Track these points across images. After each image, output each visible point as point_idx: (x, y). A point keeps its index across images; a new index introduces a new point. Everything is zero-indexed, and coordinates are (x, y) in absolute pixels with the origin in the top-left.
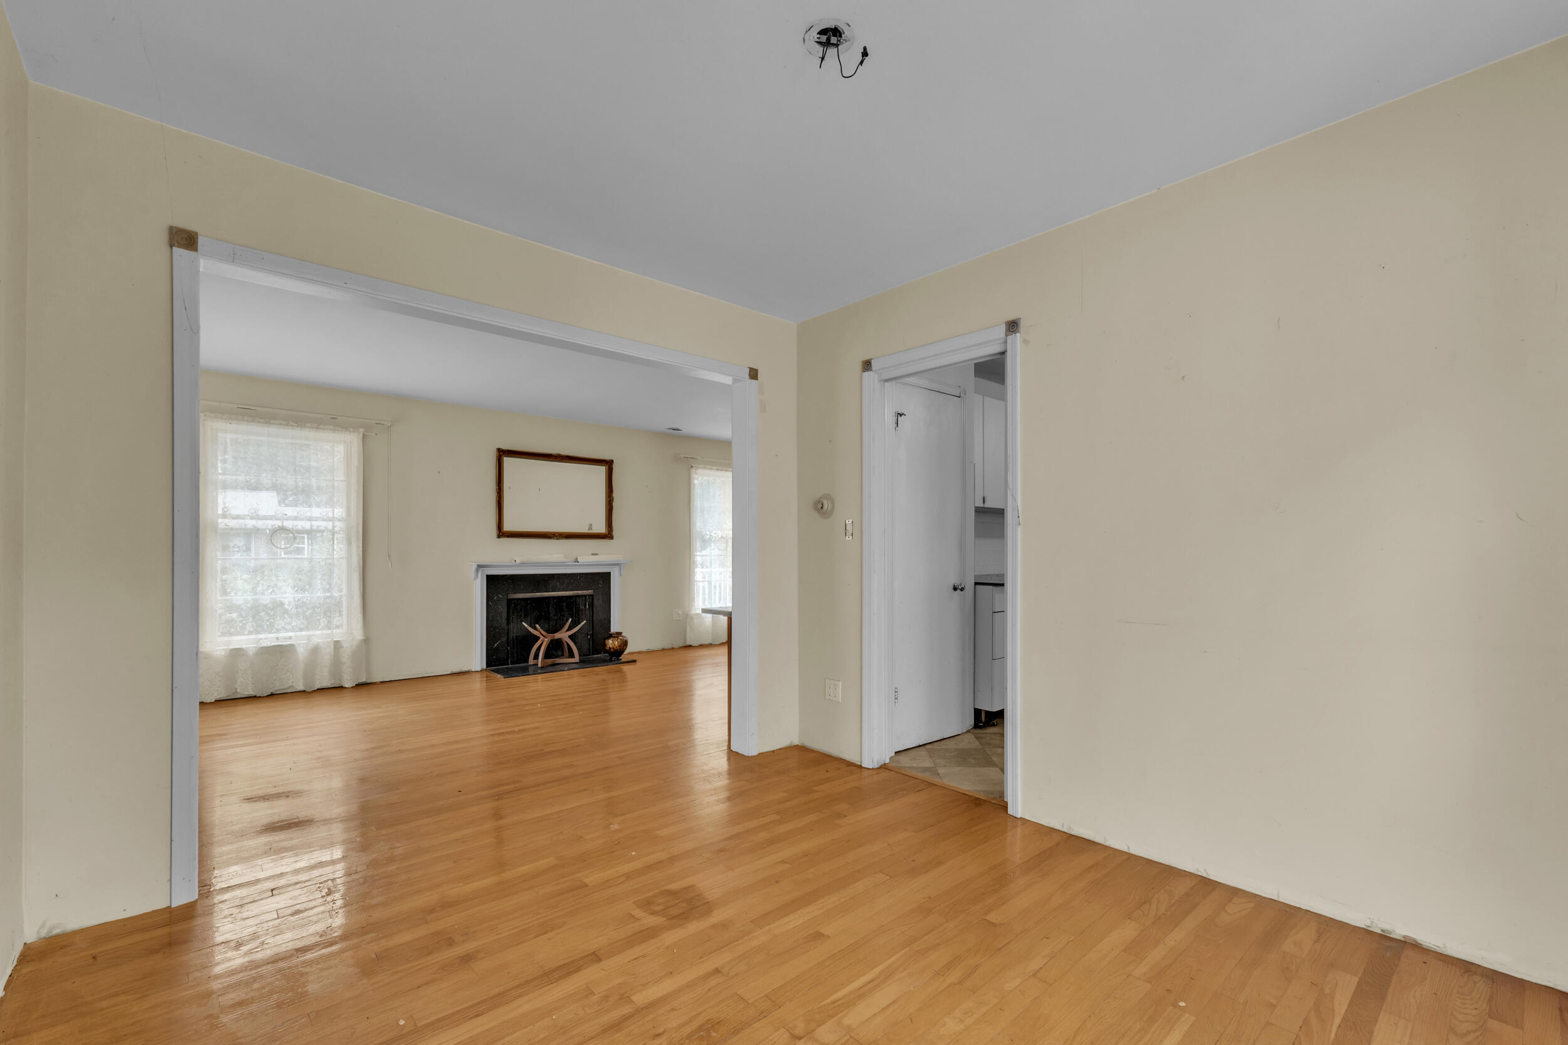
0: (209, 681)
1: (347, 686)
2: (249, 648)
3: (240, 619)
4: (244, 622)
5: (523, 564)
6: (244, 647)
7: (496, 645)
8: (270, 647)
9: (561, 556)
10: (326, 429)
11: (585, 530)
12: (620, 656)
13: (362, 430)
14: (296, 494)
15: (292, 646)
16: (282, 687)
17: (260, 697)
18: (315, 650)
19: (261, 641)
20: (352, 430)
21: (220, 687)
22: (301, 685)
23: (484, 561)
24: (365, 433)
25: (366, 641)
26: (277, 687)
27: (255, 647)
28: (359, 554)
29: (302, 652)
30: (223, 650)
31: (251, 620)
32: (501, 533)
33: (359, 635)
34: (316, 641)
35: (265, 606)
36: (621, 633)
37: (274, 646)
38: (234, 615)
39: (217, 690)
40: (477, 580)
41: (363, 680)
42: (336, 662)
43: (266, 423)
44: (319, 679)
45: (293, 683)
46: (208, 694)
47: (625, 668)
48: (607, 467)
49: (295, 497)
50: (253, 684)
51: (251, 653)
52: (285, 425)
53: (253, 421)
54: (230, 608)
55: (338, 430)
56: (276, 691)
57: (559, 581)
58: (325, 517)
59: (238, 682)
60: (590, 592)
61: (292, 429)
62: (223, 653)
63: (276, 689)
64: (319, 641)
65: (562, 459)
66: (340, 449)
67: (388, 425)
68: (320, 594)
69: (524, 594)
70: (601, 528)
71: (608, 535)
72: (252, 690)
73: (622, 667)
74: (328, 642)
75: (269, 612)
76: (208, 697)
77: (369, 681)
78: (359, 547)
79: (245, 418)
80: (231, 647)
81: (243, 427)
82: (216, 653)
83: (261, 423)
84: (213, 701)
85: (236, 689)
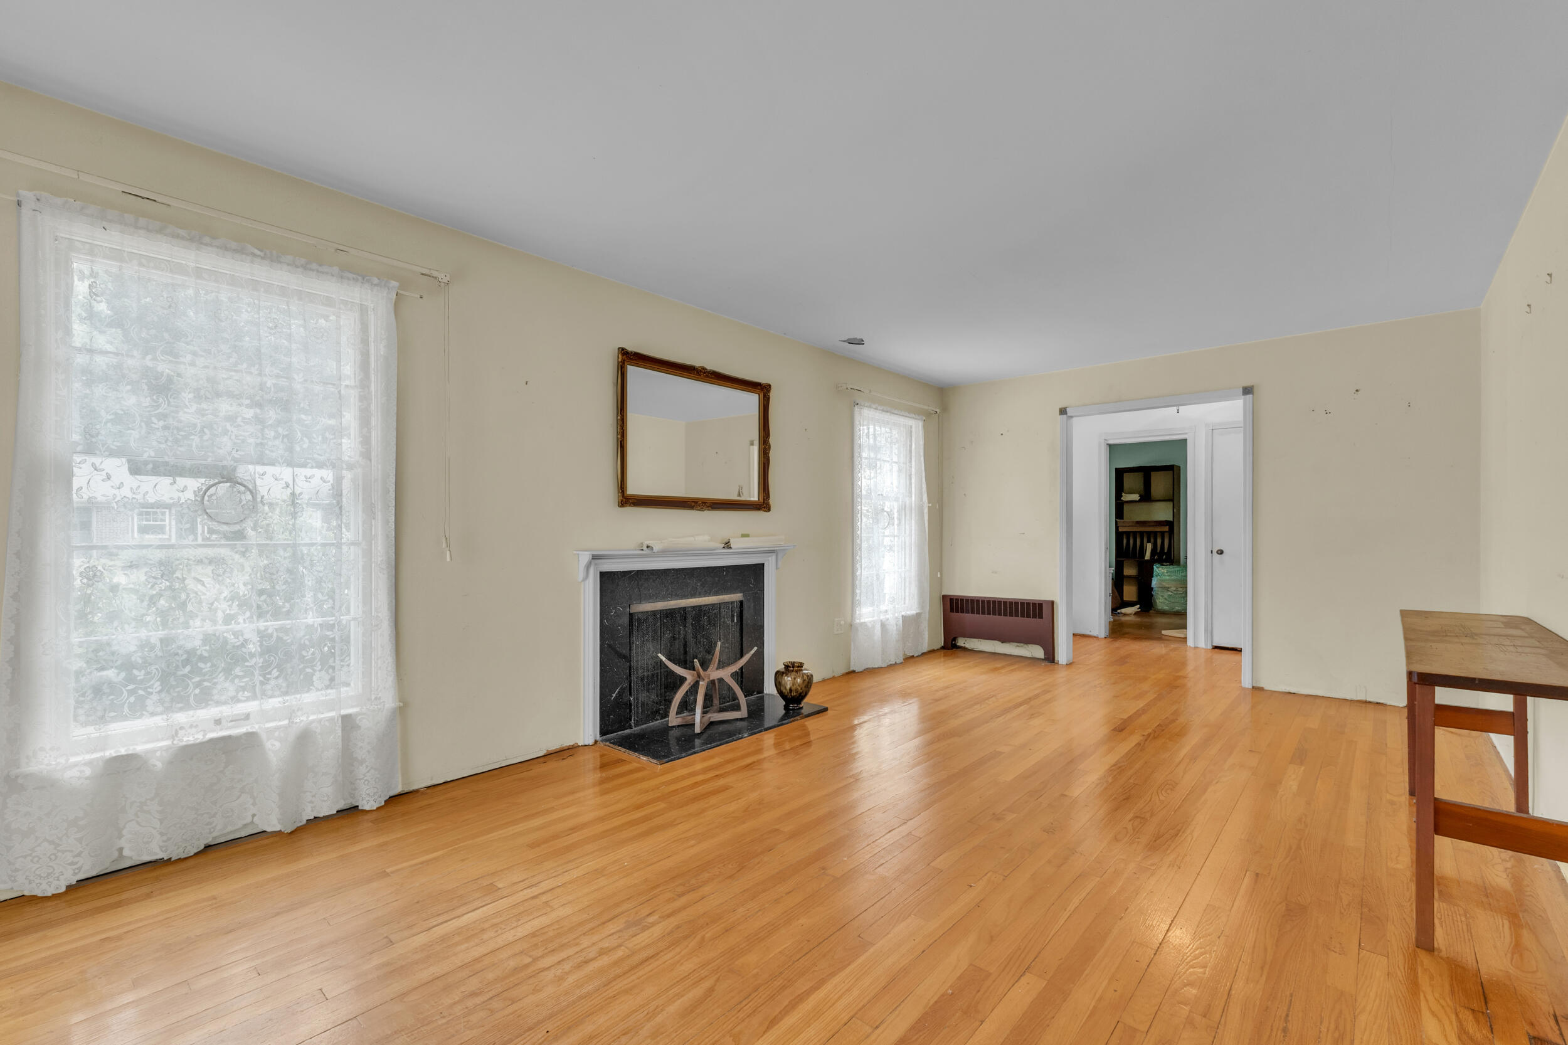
0: (51, 842)
1: (367, 808)
2: (154, 751)
3: (131, 687)
4: (141, 692)
5: (665, 553)
6: (140, 748)
7: (614, 695)
8: (202, 744)
9: (707, 537)
10: (322, 273)
11: (734, 497)
12: (800, 704)
13: (394, 284)
14: (259, 405)
15: (251, 736)
16: (230, 829)
17: (180, 860)
18: (304, 739)
19: (181, 733)
20: (376, 281)
21: (79, 855)
22: (275, 822)
23: (601, 547)
24: (401, 292)
25: (402, 710)
26: (220, 831)
27: (168, 748)
28: (387, 536)
29: (275, 749)
30: (89, 763)
31: (157, 686)
32: (626, 500)
33: (389, 700)
34: (302, 720)
35: (191, 653)
36: (801, 665)
37: (211, 740)
38: (110, 674)
39: (72, 864)
40: (587, 582)
41: (399, 789)
42: (347, 759)
43: (192, 240)
44: (311, 802)
45: (254, 816)
46: (49, 874)
47: (811, 724)
48: (762, 395)
49: (258, 411)
50: (162, 834)
51: (159, 765)
52: (235, 251)
53: (160, 231)
54: (99, 656)
55: (348, 279)
56: (214, 838)
57: (701, 581)
58: (322, 458)
59: (124, 832)
60: (737, 597)
61: (252, 262)
62: (88, 772)
63: (215, 834)
64: (312, 717)
65: (707, 376)
66: (348, 322)
67: (445, 280)
68: (312, 619)
69: (652, 604)
70: (753, 494)
71: (763, 505)
72: (161, 847)
73: (806, 723)
74: (331, 719)
75: (201, 665)
76: (49, 885)
77: (406, 790)
78: (388, 522)
79: (142, 221)
80: (110, 753)
81: (136, 243)
82: (68, 774)
83: (183, 238)
84: (63, 889)
85: (121, 850)
